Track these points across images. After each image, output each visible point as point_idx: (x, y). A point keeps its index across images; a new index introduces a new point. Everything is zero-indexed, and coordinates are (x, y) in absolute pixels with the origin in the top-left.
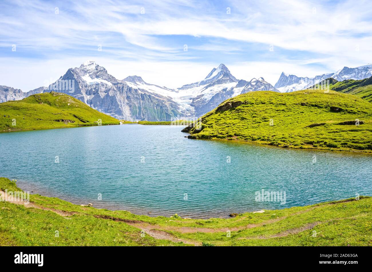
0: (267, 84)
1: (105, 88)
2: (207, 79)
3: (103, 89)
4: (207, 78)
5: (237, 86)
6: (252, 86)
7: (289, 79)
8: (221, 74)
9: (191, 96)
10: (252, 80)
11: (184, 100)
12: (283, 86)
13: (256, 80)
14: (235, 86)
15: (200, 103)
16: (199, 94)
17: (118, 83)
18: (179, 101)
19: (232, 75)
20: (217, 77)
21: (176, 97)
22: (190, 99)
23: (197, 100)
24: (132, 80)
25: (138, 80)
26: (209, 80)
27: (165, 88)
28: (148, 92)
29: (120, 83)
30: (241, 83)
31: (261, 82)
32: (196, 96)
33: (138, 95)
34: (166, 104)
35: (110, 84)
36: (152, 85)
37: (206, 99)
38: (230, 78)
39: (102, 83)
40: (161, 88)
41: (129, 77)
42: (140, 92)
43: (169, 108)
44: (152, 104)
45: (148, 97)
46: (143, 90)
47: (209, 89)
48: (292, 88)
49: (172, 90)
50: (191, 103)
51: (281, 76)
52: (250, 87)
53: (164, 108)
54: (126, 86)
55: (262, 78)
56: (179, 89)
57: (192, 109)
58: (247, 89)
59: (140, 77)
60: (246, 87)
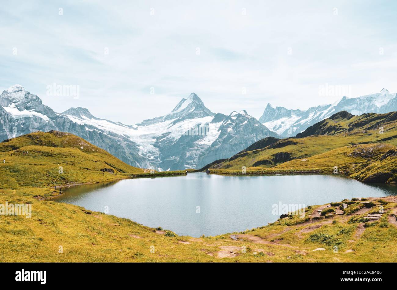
0: (251, 119)
1: (38, 123)
2: (175, 112)
3: (36, 125)
4: (174, 110)
5: (213, 121)
6: (232, 121)
7: (277, 111)
8: (192, 106)
9: (154, 134)
10: (232, 113)
11: (144, 139)
12: (269, 120)
13: (236, 113)
14: (211, 121)
15: (166, 143)
16: (165, 131)
17: (57, 117)
18: (138, 141)
19: (206, 108)
20: (187, 110)
21: (135, 135)
22: (154, 138)
23: (161, 140)
24: (75, 113)
25: (84, 113)
26: (176, 113)
27: (120, 124)
28: (97, 129)
29: (60, 117)
30: (218, 117)
31: (244, 116)
32: (160, 134)
33: (85, 132)
34: (122, 144)
35: (45, 118)
36: (102, 119)
37: (173, 138)
38: (204, 111)
39: (34, 117)
40: (115, 123)
41: (72, 109)
42: (87, 129)
43: (126, 151)
44: (104, 145)
45: (99, 136)
46: (90, 127)
47: (178, 124)
48: (280, 123)
49: (129, 126)
50: (154, 143)
51: (266, 109)
52: (229, 122)
53: (119, 150)
54: (68, 121)
55: (245, 111)
56: (138, 125)
57: (156, 151)
58: (226, 125)
59: (87, 110)
60: (225, 123)
